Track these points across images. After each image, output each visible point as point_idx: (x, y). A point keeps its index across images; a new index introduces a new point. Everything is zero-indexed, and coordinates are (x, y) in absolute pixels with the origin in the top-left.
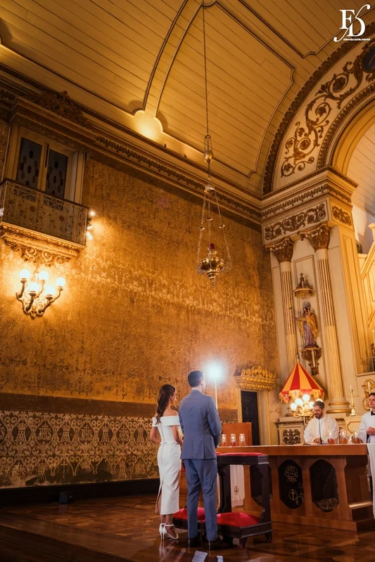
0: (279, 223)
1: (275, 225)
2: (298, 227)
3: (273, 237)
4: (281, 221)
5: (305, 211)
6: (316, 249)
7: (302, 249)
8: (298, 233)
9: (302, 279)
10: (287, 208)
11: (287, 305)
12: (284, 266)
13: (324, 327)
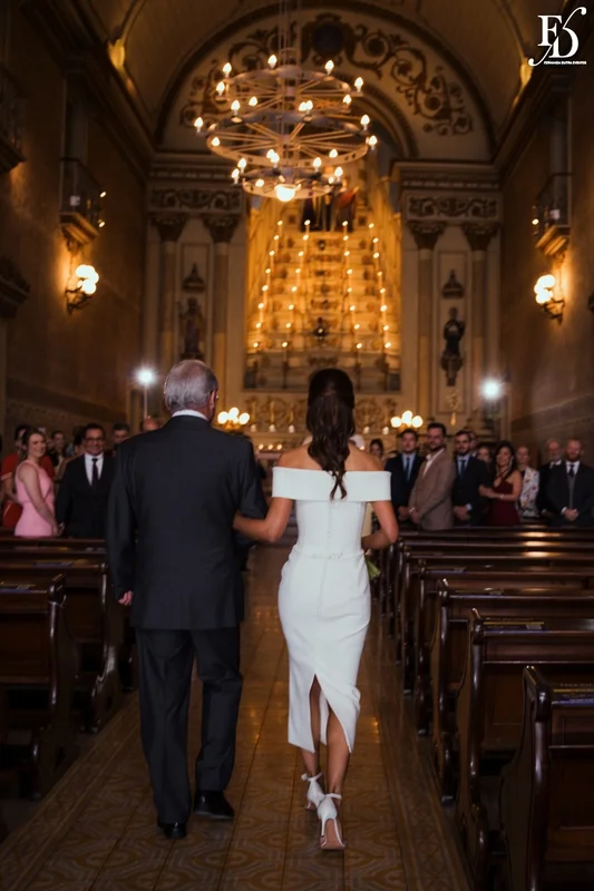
0: (173, 191)
1: (167, 191)
2: (200, 206)
3: (163, 206)
4: (178, 189)
5: (213, 190)
6: (216, 241)
7: (195, 232)
8: (202, 215)
9: (195, 271)
10: (189, 175)
11: (169, 296)
12: (170, 247)
13: (213, 333)
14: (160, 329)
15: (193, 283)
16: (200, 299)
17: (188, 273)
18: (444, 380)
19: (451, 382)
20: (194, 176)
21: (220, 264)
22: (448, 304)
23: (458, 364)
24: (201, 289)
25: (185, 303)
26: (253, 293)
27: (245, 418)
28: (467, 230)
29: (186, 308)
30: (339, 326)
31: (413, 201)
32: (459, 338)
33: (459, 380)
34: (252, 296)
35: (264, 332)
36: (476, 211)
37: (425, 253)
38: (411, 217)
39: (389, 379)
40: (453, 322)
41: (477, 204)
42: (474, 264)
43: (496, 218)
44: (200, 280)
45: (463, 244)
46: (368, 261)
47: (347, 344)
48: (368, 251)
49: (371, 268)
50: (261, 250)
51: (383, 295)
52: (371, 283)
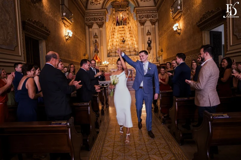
0: (90, 18)
1: (89, 18)
2: (96, 21)
3: (88, 21)
4: (91, 18)
5: (98, 17)
6: (99, 27)
7: (95, 26)
8: (96, 22)
9: (96, 34)
10: (93, 15)
11: (91, 40)
12: (90, 30)
13: (100, 46)
14: (90, 46)
15: (96, 36)
17: (94, 35)
20: (94, 15)
21: (101, 32)
22: (148, 37)
23: (150, 49)
24: (97, 38)
25: (94, 41)
26: (108, 38)
27: (108, 63)
28: (151, 21)
29: (95, 42)
31: (139, 16)
32: (150, 44)
33: (151, 52)
34: (108, 39)
35: (110, 46)
36: (153, 17)
37: (142, 27)
38: (139, 19)
39: (136, 53)
40: (149, 40)
41: (153, 15)
42: (153, 28)
43: (157, 18)
44: (97, 36)
45: (150, 24)
46: (130, 31)
47: (127, 47)
48: (130, 29)
49: (131, 32)
50: (109, 30)
51: (134, 37)
52: (131, 35)
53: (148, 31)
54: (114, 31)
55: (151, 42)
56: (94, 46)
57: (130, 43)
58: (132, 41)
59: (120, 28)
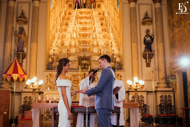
6: (33, 0)
9: (22, 13)
12: (12, 3)
13: (31, 43)
14: (5, 41)
16: (25, 27)
18: (144, 64)
19: (148, 65)
21: (35, 10)
23: (151, 56)
24: (26, 23)
25: (18, 29)
30: (91, 43)
32: (151, 43)
33: (152, 64)
35: (57, 46)
37: (132, 4)
40: (148, 35)
42: (156, 9)
44: (25, 18)
46: (102, 19)
48: (102, 16)
49: (104, 22)
50: (57, 14)
51: (110, 31)
52: (104, 27)
53: (147, 14)
54: (69, 19)
55: (152, 39)
56: (15, 42)
57: (102, 43)
58: (106, 39)
59: (81, 13)
